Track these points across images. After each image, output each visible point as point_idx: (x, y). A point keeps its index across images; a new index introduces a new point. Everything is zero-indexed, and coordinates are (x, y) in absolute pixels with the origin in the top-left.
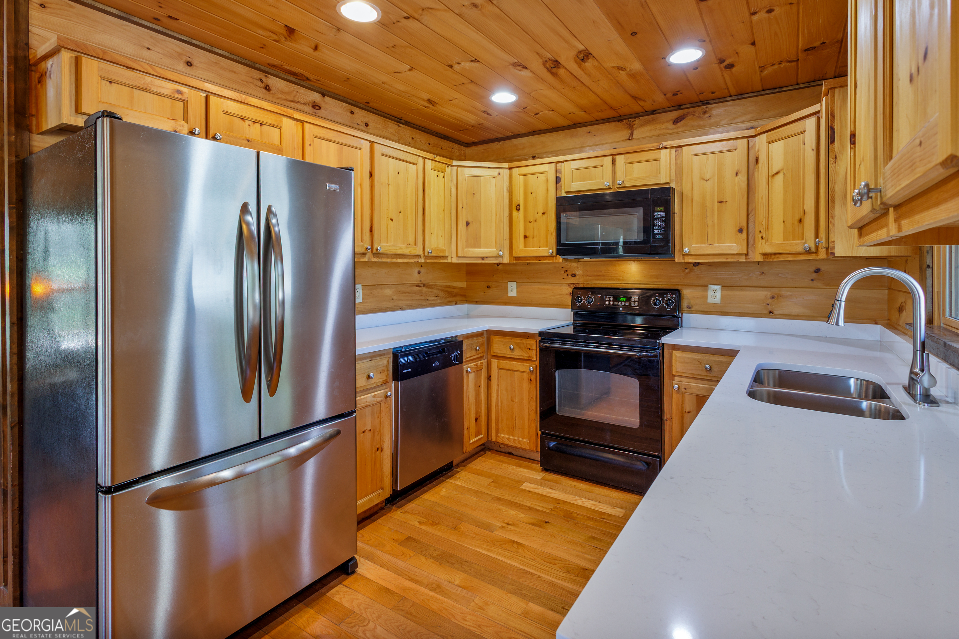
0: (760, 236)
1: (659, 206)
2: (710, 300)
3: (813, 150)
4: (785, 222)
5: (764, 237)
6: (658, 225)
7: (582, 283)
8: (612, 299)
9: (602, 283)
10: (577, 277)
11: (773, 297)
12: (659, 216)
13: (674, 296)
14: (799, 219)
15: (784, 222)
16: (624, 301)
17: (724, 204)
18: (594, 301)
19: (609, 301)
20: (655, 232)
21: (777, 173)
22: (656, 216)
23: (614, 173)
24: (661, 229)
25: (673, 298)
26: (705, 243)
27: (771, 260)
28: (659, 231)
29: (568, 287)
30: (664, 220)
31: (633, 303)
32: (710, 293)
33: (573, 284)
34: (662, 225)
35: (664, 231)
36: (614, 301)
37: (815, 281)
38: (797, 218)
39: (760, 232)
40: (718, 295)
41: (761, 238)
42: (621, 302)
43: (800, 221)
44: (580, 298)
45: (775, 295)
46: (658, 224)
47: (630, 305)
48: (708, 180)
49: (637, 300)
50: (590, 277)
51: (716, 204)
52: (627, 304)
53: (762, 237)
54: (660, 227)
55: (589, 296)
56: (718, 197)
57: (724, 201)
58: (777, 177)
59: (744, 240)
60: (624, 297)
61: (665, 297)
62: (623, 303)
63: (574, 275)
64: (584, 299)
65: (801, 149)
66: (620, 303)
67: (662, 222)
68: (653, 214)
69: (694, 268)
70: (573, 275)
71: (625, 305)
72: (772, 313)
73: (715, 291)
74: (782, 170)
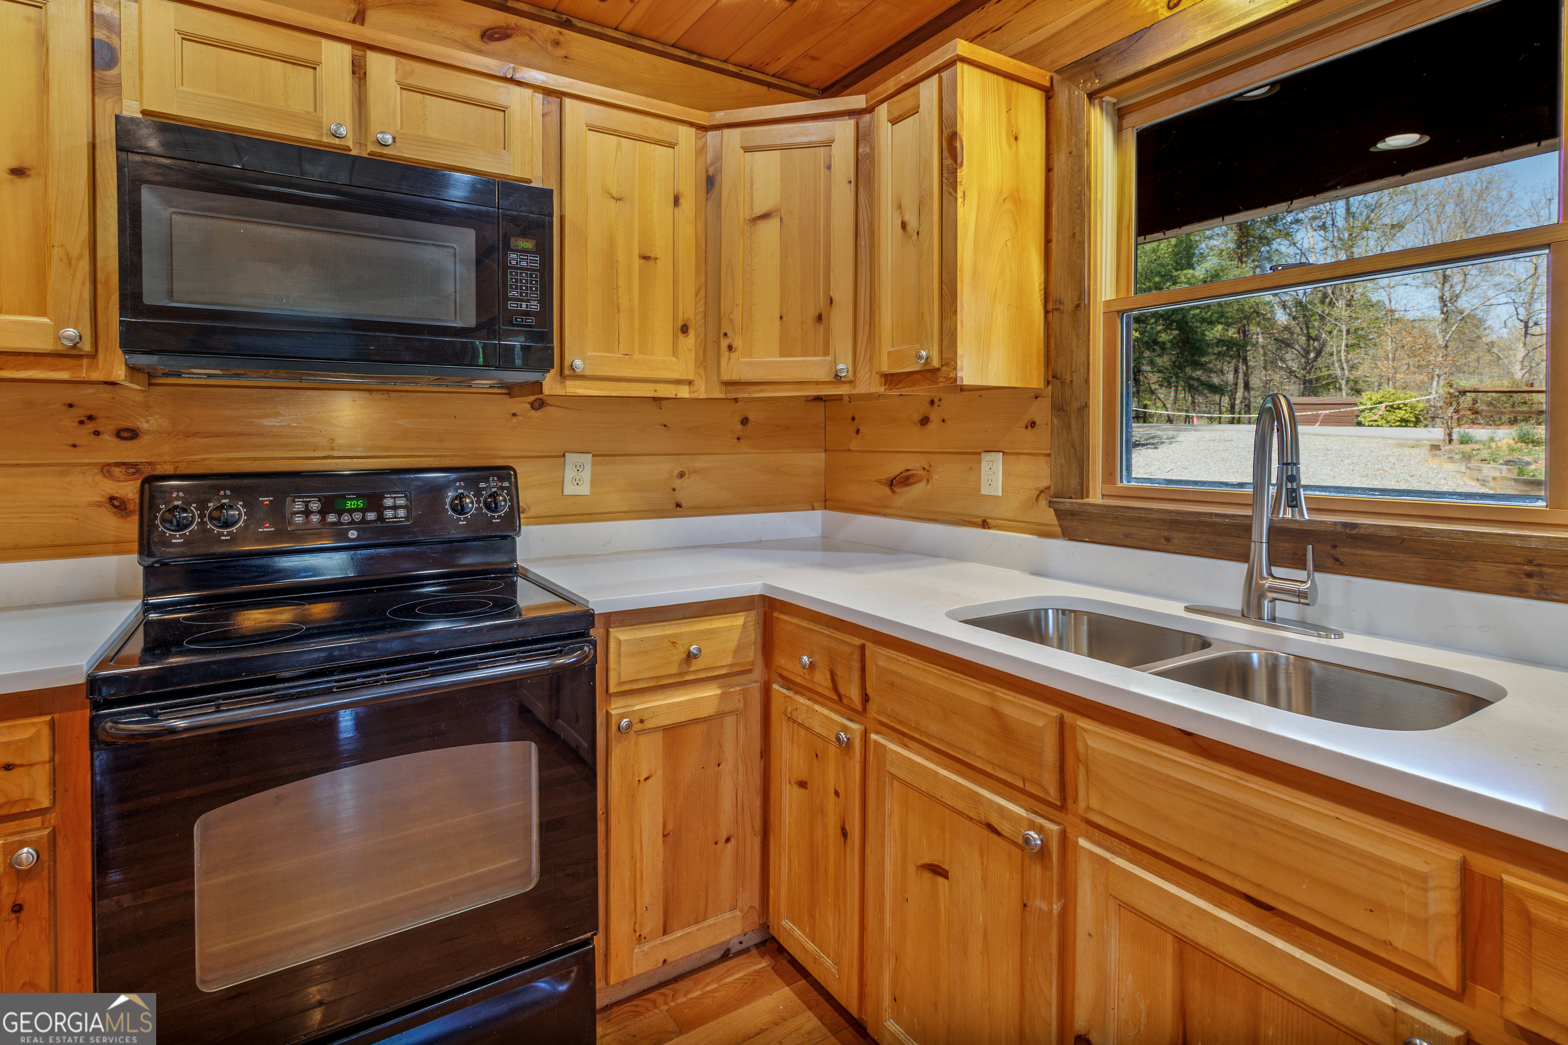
0: (724, 343)
1: (524, 235)
2: (570, 489)
3: (850, 182)
4: (784, 319)
5: (734, 347)
6: (521, 289)
7: (167, 458)
8: (315, 506)
9: (256, 459)
10: (145, 440)
11: (682, 475)
12: (524, 264)
13: (506, 484)
14: (817, 313)
15: (781, 318)
16: (357, 510)
17: (651, 263)
18: (244, 517)
19: (307, 513)
20: (512, 306)
21: (765, 216)
22: (514, 262)
23: (361, 102)
24: (528, 301)
25: (502, 488)
26: (613, 352)
27: (747, 395)
28: (524, 305)
29: (99, 477)
30: (536, 277)
31: (389, 514)
32: (570, 473)
33: (124, 464)
34: (531, 290)
35: (535, 306)
36: (323, 512)
37: (741, 441)
38: (812, 312)
39: (725, 334)
40: (586, 475)
41: (726, 349)
42: (351, 511)
43: (820, 318)
44: (185, 510)
45: (686, 470)
46: (521, 287)
47: (381, 518)
48: (620, 199)
49: (401, 502)
50: (205, 440)
51: (637, 262)
52: (371, 516)
53: (730, 348)
54: (527, 294)
55: (223, 501)
56: (639, 248)
57: (653, 256)
58: (763, 225)
59: (690, 350)
60: (359, 497)
61: (484, 489)
62: (357, 516)
63: (129, 434)
64: (202, 516)
65: (820, 177)
66: (346, 518)
67: (531, 281)
68: (505, 256)
69: (533, 413)
70: (125, 434)
71: (363, 521)
72: (680, 507)
73: (579, 468)
74: (775, 211)
